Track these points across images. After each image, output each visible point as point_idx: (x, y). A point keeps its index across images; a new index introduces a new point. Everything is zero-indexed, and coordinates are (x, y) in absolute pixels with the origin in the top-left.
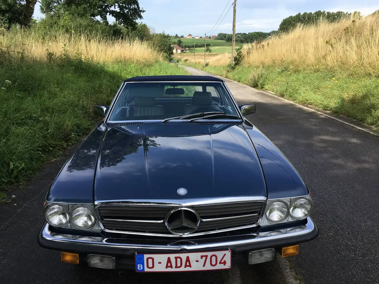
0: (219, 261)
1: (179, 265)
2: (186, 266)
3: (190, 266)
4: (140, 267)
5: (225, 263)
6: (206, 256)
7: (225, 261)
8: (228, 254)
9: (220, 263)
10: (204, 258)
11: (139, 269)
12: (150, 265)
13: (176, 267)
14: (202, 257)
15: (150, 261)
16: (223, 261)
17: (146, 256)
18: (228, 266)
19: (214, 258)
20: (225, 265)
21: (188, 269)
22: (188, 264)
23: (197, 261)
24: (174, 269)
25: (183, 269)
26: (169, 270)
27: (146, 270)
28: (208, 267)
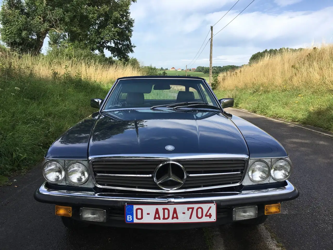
0: (204, 213)
1: (166, 216)
2: (173, 218)
3: (177, 218)
4: (129, 218)
5: (210, 216)
6: (193, 209)
7: (210, 214)
8: (214, 207)
9: (206, 216)
10: (191, 210)
11: (128, 220)
12: (139, 216)
13: (164, 218)
14: (188, 209)
15: (139, 211)
16: (208, 214)
17: (135, 207)
18: (213, 219)
19: (200, 210)
20: (210, 218)
21: (175, 221)
22: (175, 216)
23: (184, 213)
24: (162, 221)
25: (170, 221)
26: (157, 221)
27: (136, 221)
28: (194, 220)
